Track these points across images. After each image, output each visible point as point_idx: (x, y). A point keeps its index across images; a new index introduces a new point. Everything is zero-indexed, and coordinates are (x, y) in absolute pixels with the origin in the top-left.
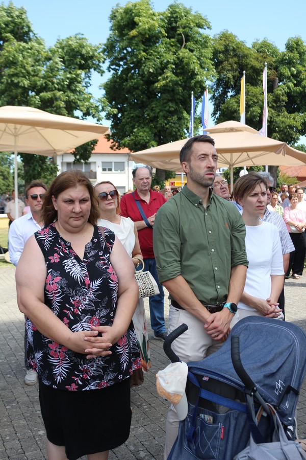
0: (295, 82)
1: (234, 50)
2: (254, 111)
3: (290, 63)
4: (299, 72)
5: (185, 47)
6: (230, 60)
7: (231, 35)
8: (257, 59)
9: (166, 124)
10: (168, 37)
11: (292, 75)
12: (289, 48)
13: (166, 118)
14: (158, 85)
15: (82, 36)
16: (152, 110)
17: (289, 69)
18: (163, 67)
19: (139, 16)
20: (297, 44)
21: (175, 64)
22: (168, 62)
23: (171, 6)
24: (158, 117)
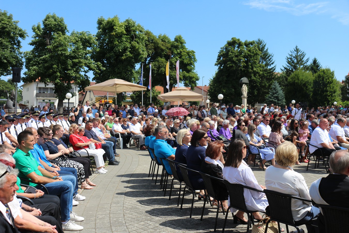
0: (179, 56)
1: (152, 40)
2: (162, 70)
3: (176, 47)
4: (181, 52)
5: (135, 41)
6: (150, 44)
7: (150, 32)
8: (163, 45)
9: (126, 76)
10: (127, 35)
11: (178, 54)
12: (176, 40)
13: (125, 73)
14: (123, 58)
15: (89, 33)
16: (119, 68)
17: (176, 50)
18: (125, 49)
19: (115, 26)
20: (180, 39)
21: (130, 48)
22: (127, 48)
23: (127, 20)
24: (122, 72)
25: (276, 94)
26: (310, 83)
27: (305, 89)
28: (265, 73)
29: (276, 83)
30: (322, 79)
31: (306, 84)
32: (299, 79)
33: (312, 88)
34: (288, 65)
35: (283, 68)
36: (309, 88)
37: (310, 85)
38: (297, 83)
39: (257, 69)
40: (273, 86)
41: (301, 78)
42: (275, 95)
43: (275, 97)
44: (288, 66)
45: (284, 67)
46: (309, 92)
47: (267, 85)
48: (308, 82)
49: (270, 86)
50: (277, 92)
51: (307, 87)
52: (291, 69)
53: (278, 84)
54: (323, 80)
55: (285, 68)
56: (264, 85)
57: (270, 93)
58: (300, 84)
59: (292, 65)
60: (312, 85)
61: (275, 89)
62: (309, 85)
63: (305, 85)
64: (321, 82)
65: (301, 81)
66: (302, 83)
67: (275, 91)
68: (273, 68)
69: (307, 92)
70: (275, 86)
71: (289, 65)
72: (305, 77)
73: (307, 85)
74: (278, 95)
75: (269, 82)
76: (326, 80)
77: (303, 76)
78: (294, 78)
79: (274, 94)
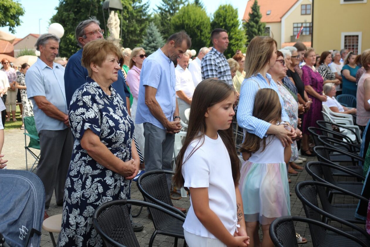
25: (154, 42)
26: (206, 24)
27: (199, 34)
28: (135, 12)
29: (153, 25)
30: (222, 20)
31: (200, 27)
32: (190, 19)
33: (209, 33)
34: (163, 3)
35: (157, 9)
36: (205, 33)
37: (207, 28)
38: (187, 25)
39: (125, 2)
40: (147, 31)
41: (193, 17)
42: (153, 44)
43: (151, 47)
44: (163, 5)
45: (158, 7)
46: (204, 39)
47: (138, 29)
48: (204, 24)
49: (142, 30)
50: (155, 40)
51: (201, 31)
52: (167, 9)
53: (156, 27)
54: (224, 20)
55: (160, 8)
56: (132, 29)
57: (144, 41)
58: (192, 27)
59: (168, 4)
60: (209, 28)
61: (151, 34)
62: (204, 28)
63: (198, 28)
64: (221, 24)
65: (194, 21)
66: (195, 25)
67: (152, 37)
68: (145, 4)
69: (203, 38)
70: (152, 30)
71: (165, 4)
72: (198, 15)
73: (202, 28)
74: (157, 44)
75: (141, 26)
76: (230, 20)
77: (195, 14)
78: (183, 17)
79: (150, 43)
